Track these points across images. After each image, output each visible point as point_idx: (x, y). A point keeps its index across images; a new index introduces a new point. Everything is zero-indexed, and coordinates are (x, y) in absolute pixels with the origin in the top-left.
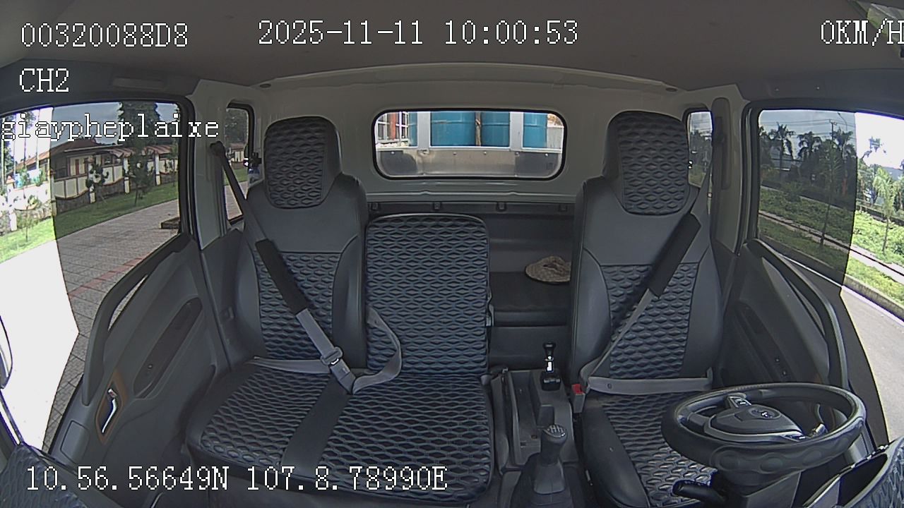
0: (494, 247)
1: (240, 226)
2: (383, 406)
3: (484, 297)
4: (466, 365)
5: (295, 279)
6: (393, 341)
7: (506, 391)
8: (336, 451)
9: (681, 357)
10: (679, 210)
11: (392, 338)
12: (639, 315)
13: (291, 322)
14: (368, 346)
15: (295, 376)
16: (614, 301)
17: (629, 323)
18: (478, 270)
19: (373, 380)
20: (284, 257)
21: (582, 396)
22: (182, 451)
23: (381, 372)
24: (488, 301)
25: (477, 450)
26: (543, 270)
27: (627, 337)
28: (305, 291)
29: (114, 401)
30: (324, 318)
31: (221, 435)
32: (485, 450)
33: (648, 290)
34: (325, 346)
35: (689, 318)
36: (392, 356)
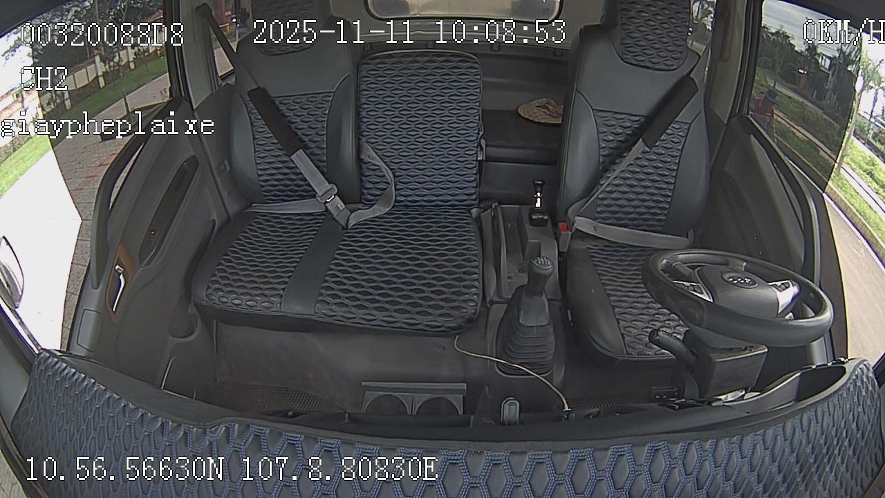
0: (486, 86)
1: (232, 81)
2: (377, 239)
3: (476, 131)
4: (457, 198)
5: (289, 122)
6: (387, 175)
7: (495, 224)
8: (333, 286)
9: (666, 212)
10: (675, 69)
11: (385, 171)
12: (628, 163)
13: (286, 165)
14: (362, 181)
15: (292, 217)
16: (604, 145)
17: (619, 169)
18: (471, 105)
19: (367, 214)
20: (277, 102)
21: (568, 234)
22: (189, 311)
23: (375, 206)
24: (480, 136)
25: (466, 280)
26: (535, 111)
27: (614, 183)
28: (299, 133)
29: (121, 277)
30: (318, 157)
31: (225, 285)
32: (475, 280)
33: (641, 139)
34: (320, 185)
35: (677, 174)
36: (385, 189)
